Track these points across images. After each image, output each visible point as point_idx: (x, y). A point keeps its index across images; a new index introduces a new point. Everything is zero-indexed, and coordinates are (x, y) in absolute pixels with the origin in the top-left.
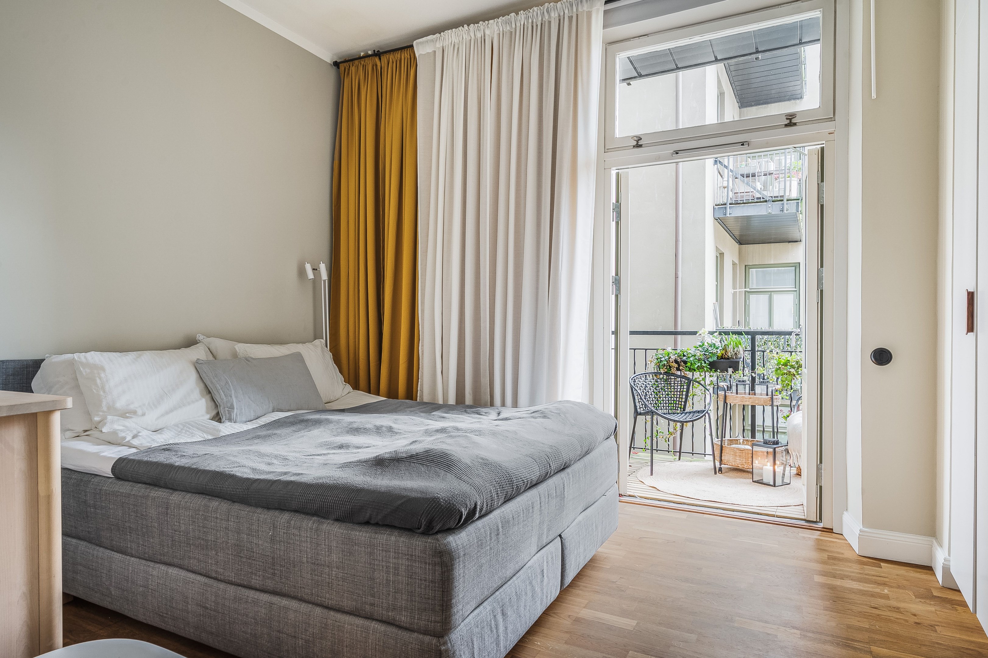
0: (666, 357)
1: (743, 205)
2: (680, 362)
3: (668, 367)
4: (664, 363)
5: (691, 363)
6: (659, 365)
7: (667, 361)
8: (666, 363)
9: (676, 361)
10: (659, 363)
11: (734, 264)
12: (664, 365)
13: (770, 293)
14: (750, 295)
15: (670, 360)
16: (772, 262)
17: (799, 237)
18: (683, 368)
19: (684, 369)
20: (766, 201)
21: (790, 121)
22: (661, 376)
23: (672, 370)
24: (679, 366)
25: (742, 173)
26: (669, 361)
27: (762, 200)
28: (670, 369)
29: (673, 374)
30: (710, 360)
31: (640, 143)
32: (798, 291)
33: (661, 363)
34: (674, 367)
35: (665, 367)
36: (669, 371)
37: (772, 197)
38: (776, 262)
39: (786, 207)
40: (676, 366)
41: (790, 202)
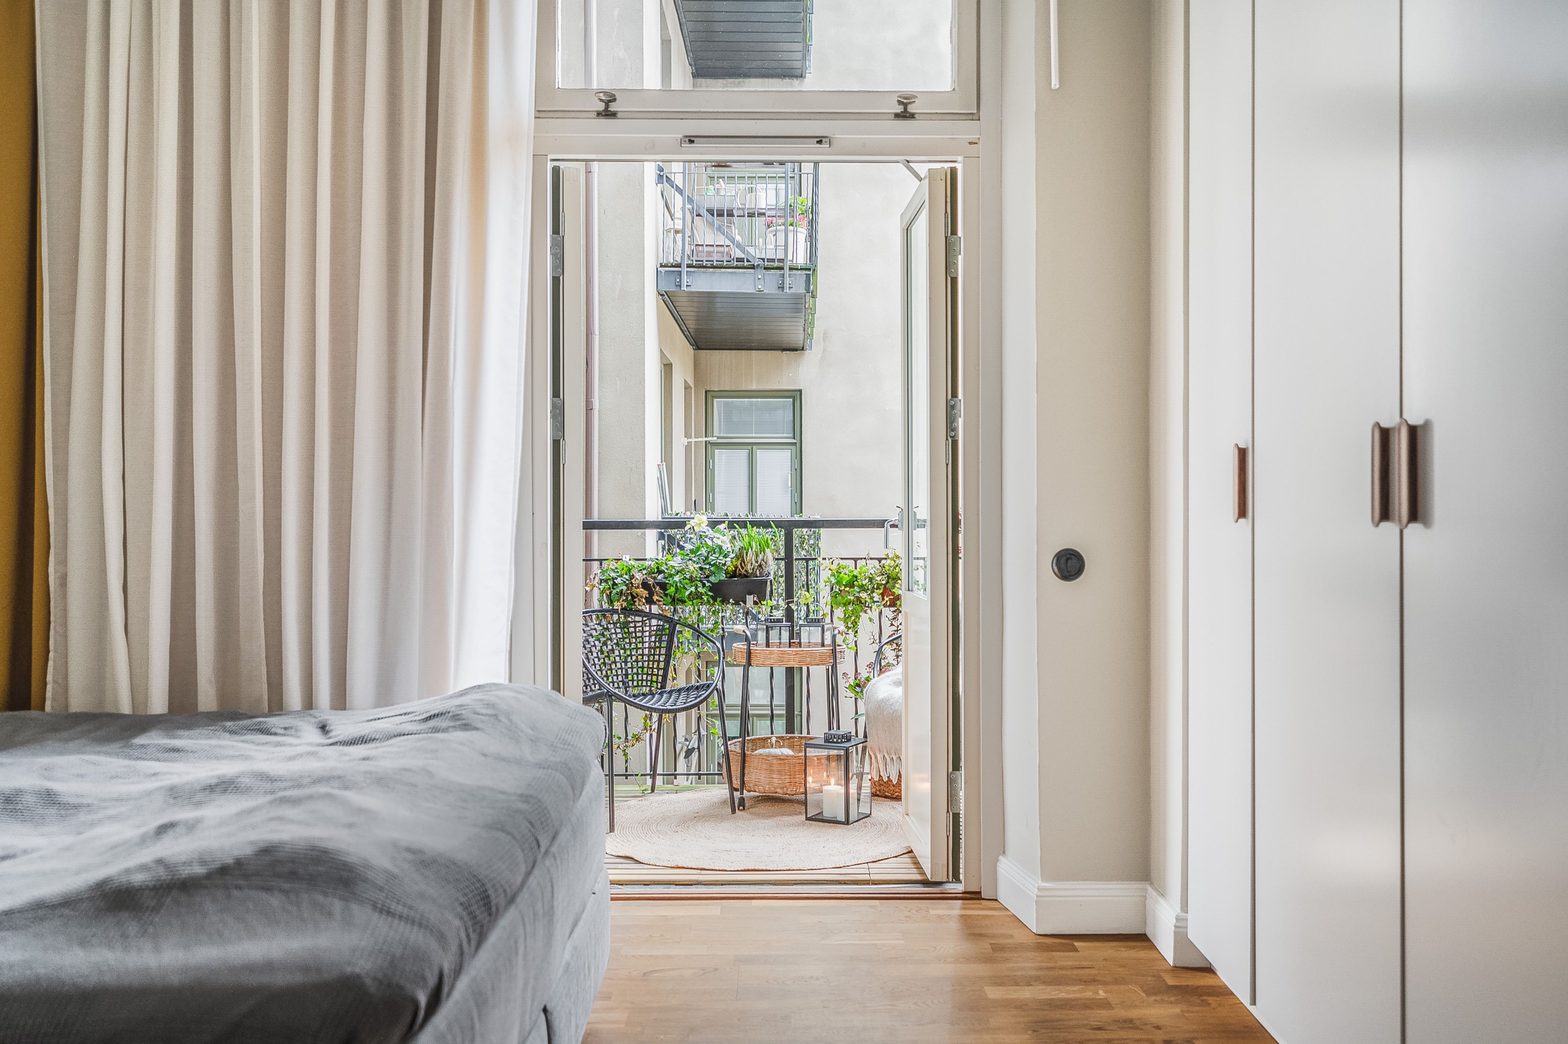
0: (625, 576)
1: (711, 270)
2: (653, 584)
3: (630, 598)
4: (621, 588)
5: (677, 589)
6: (611, 593)
7: (626, 585)
8: (625, 588)
9: (645, 585)
10: (610, 588)
11: (687, 387)
12: (621, 593)
13: (750, 447)
14: (716, 451)
15: (633, 581)
16: (754, 387)
17: (802, 342)
18: (660, 599)
19: (661, 601)
20: (753, 267)
21: (905, 109)
22: (615, 617)
23: (637, 604)
24: (651, 594)
25: (711, 206)
26: (631, 583)
27: (746, 264)
28: (632, 602)
29: (639, 613)
30: (712, 579)
31: (613, 107)
32: (798, 445)
33: (614, 589)
34: (642, 597)
35: (624, 598)
36: (631, 605)
37: (763, 259)
38: (761, 388)
39: (788, 280)
40: (645, 593)
41: (795, 272)
